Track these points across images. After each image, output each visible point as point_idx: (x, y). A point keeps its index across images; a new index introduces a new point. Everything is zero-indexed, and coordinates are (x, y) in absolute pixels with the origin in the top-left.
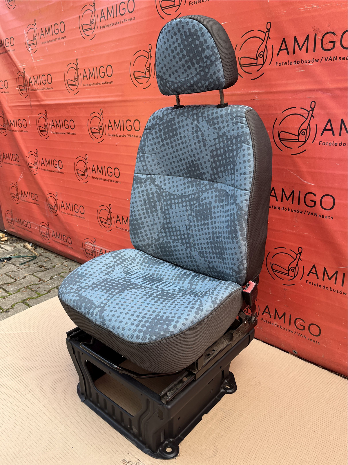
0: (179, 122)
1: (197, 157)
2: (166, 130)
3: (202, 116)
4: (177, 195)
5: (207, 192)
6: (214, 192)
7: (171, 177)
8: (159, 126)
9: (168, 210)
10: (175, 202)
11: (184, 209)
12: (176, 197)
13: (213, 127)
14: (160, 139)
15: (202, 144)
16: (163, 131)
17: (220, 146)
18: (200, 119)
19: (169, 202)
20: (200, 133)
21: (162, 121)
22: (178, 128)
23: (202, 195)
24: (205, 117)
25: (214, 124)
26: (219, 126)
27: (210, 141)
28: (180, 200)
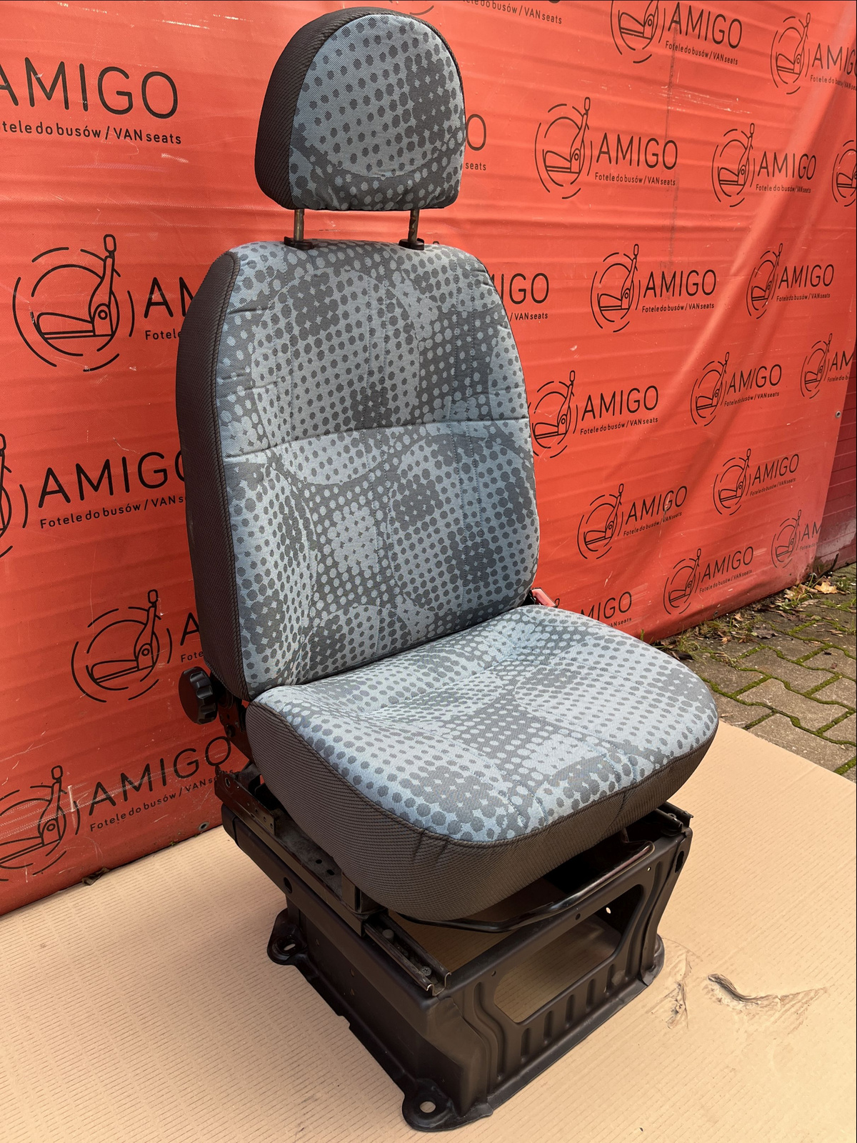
0: (340, 286)
1: (388, 370)
2: (305, 310)
3: (398, 269)
4: (337, 485)
5: (409, 452)
6: (424, 445)
7: (304, 443)
8: (283, 299)
9: (325, 531)
10: (337, 504)
11: (366, 511)
12: (336, 490)
13: (428, 294)
14: (286, 338)
15: (403, 336)
16: (294, 313)
17: (444, 338)
18: (396, 277)
19: (323, 511)
20: (398, 311)
21: (290, 284)
22: (339, 301)
23: (399, 464)
24: (407, 272)
25: (430, 288)
26: (441, 291)
27: (422, 327)
28: (349, 495)
